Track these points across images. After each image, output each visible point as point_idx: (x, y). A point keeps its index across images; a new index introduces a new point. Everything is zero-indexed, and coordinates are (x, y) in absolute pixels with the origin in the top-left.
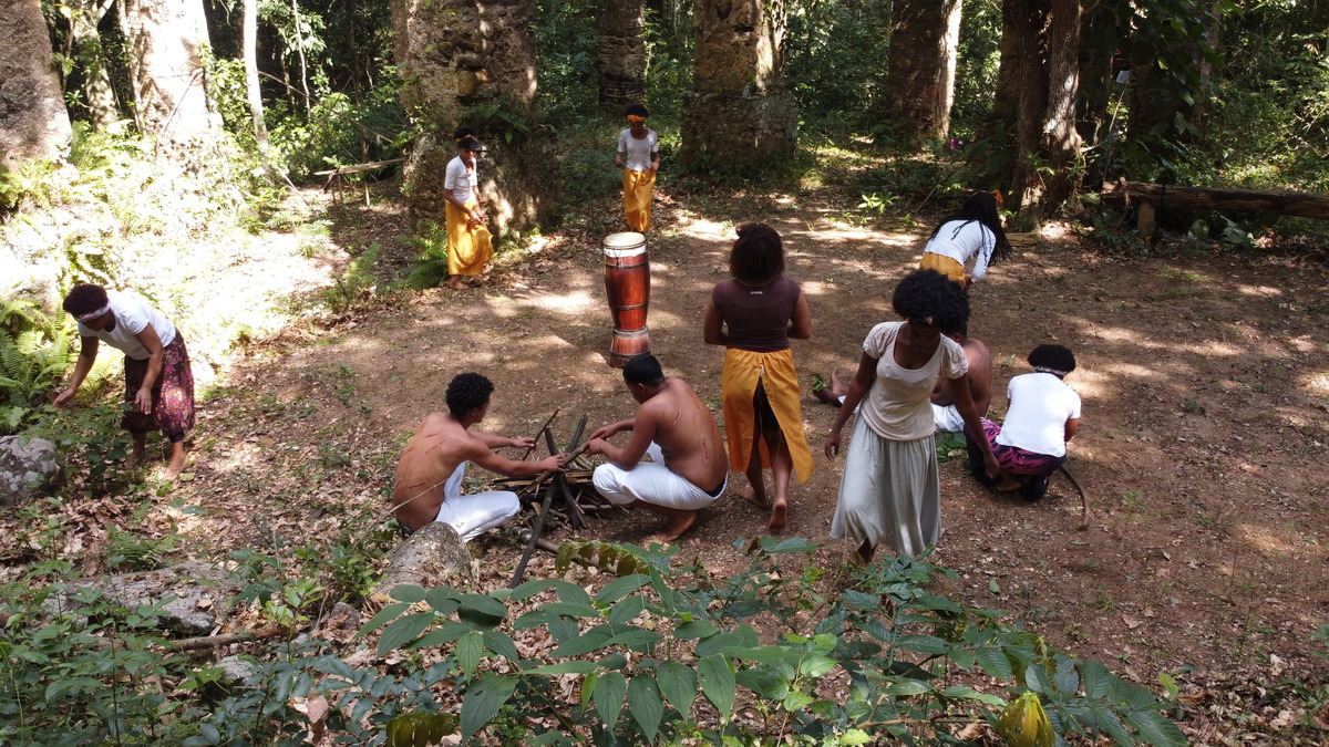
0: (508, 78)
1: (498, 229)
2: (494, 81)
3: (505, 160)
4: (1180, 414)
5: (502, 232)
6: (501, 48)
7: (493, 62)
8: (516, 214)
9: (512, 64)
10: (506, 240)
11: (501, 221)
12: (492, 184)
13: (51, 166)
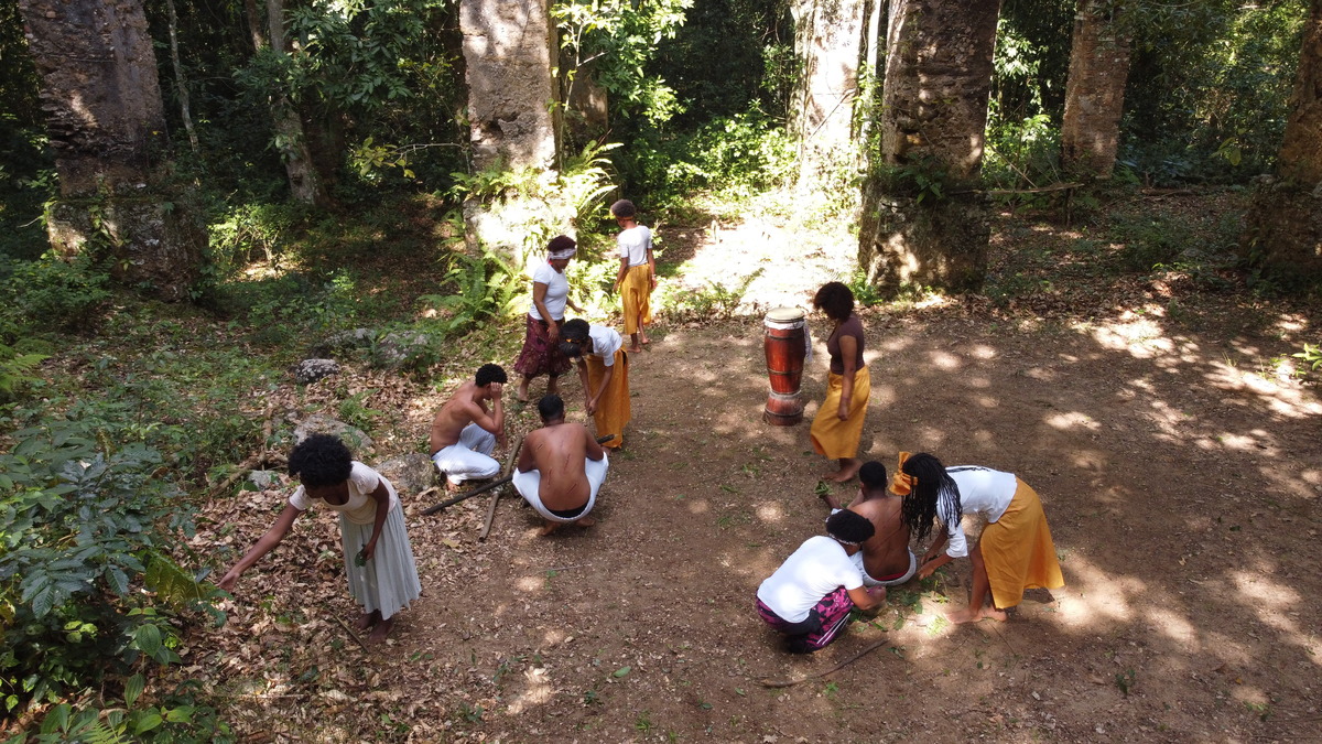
0: (946, 144)
1: (898, 278)
2: (928, 144)
3: (919, 218)
4: (1101, 681)
5: (904, 283)
6: (943, 115)
7: (931, 127)
8: (923, 269)
9: (954, 130)
10: (903, 290)
11: (904, 272)
12: (898, 237)
13: (537, 171)
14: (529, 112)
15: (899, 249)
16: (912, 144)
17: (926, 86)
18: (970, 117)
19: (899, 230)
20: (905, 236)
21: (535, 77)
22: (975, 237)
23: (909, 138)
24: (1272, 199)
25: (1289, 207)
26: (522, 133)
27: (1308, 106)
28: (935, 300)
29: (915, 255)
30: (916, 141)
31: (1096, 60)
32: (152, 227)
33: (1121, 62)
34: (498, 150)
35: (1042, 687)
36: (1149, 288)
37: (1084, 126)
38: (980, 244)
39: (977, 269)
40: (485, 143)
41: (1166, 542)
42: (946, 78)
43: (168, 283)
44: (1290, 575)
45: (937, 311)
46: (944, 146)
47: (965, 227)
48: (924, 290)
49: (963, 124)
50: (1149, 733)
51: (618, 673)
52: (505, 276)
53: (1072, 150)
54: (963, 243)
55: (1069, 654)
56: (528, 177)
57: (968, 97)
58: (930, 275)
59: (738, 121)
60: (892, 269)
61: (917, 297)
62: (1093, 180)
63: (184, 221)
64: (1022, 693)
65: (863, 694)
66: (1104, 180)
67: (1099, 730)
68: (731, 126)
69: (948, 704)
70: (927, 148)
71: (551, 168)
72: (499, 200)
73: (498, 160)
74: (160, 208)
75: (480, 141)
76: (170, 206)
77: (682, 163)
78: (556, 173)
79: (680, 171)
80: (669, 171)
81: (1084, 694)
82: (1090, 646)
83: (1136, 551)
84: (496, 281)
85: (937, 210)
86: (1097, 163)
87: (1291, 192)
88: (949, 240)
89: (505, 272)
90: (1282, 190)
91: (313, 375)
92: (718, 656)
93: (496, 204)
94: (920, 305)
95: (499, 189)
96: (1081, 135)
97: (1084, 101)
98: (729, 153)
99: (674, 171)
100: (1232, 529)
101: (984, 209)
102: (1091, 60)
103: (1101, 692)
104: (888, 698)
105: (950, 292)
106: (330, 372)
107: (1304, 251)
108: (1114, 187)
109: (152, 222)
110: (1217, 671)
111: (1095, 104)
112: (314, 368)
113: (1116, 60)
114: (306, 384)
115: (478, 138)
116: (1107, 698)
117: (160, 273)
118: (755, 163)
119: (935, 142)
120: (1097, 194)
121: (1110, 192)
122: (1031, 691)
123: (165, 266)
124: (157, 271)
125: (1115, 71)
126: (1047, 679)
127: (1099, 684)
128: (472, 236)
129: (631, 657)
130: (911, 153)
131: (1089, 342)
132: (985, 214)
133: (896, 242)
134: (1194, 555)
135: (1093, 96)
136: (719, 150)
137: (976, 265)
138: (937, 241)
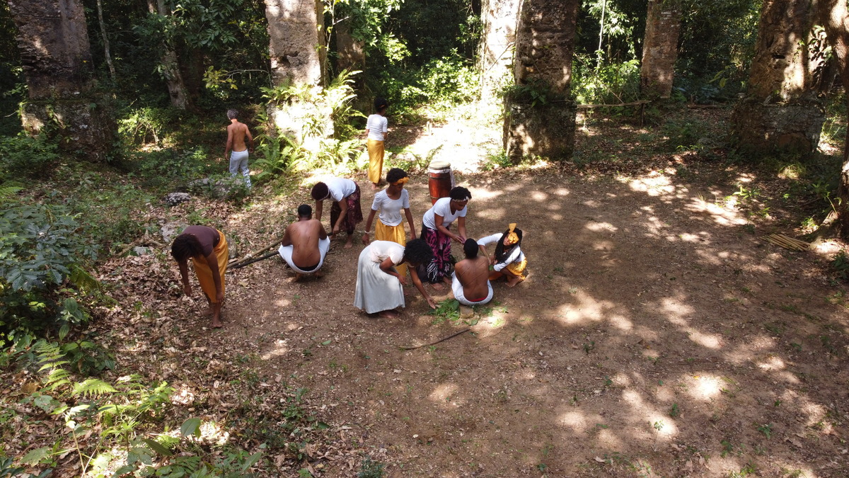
0: (549, 72)
1: (522, 151)
2: (538, 73)
3: (534, 116)
4: (576, 347)
5: (525, 154)
6: (547, 55)
7: (540, 63)
8: (536, 146)
9: (554, 64)
10: (524, 159)
11: (525, 148)
12: (521, 127)
13: (310, 86)
14: (305, 51)
15: (522, 134)
16: (529, 72)
17: (537, 38)
18: (563, 56)
19: (522, 123)
20: (525, 127)
21: (308, 31)
22: (566, 127)
23: (527, 68)
24: (743, 107)
25: (752, 111)
26: (301, 64)
27: (763, 52)
28: (542, 164)
29: (532, 137)
30: (532, 71)
31: (660, 26)
32: (84, 118)
33: (675, 27)
34: (287, 74)
35: (545, 350)
36: (672, 159)
37: (653, 66)
38: (569, 131)
39: (568, 146)
40: (279, 69)
41: (634, 286)
42: (548, 34)
43: (93, 151)
44: (694, 301)
45: (543, 170)
46: (548, 74)
47: (561, 122)
48: (537, 159)
49: (559, 61)
50: (594, 369)
51: (324, 343)
52: (292, 148)
53: (646, 80)
54: (559, 131)
55: (564, 335)
56: (305, 89)
57: (562, 45)
58: (540, 149)
59: (444, 61)
60: (518, 146)
61: (533, 162)
62: (659, 99)
63: (102, 115)
64: (534, 353)
65: (451, 353)
66: (665, 99)
67: (569, 368)
68: (440, 64)
70: (538, 75)
71: (319, 85)
72: (287, 103)
73: (287, 80)
74: (88, 106)
75: (277, 68)
76: (94, 105)
77: (411, 87)
78: (322, 88)
79: (409, 92)
80: (403, 92)
81: (566, 353)
82: (577, 332)
83: (616, 290)
84: (286, 151)
85: (544, 111)
86: (661, 88)
87: (753, 103)
88: (551, 129)
89: (292, 146)
90: (748, 102)
91: (175, 201)
92: (379, 336)
93: (285, 105)
94: (533, 167)
95: (287, 97)
96: (651, 71)
97: (654, 51)
98: (439, 81)
99: (405, 92)
100: (671, 279)
101: (571, 111)
102: (657, 26)
103: (576, 352)
104: (463, 354)
105: (552, 159)
106: (185, 200)
107: (759, 137)
108: (671, 103)
109: (83, 114)
110: (639, 343)
111: (659, 52)
112: (176, 197)
113: (672, 26)
114: (171, 206)
115: (276, 66)
116: (579, 356)
117: (89, 145)
118: (454, 87)
119: (542, 71)
120: (660, 108)
121: (668, 107)
122: (539, 351)
123: (91, 141)
124: (86, 144)
125: (671, 32)
126: (549, 346)
128: (272, 125)
129: (332, 336)
130: (529, 78)
131: (626, 187)
133: (520, 130)
134: (647, 292)
135: (658, 48)
136: (433, 79)
137: (568, 144)
138: (544, 130)
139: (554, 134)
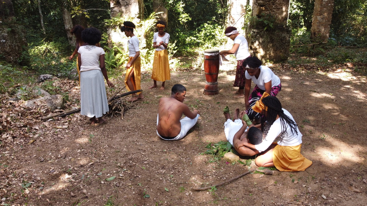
2: (268, 10)
3: (265, 36)
7: (269, 4)
8: (266, 54)
11: (259, 56)
12: (257, 43)
13: (133, 18)
15: (257, 47)
16: (263, 10)
19: (257, 40)
20: (259, 42)
22: (285, 43)
23: (261, 8)
26: (127, 5)
28: (270, 65)
29: (263, 49)
31: (323, 4)
33: (331, 5)
34: (120, 11)
35: (327, 193)
37: (319, 26)
38: (287, 46)
39: (285, 55)
40: (115, 8)
46: (274, 11)
47: (281, 40)
48: (266, 62)
49: (281, 3)
51: (109, 179)
52: (121, 55)
53: (315, 34)
54: (280, 46)
55: (339, 178)
58: (268, 56)
59: (209, 24)
60: (255, 55)
62: (321, 44)
65: (231, 193)
66: (325, 44)
68: (206, 25)
69: (276, 199)
70: (268, 12)
71: (138, 18)
72: (118, 27)
73: (119, 14)
75: (113, 8)
76: (10, 29)
77: (191, 37)
78: (140, 20)
79: (190, 39)
80: (187, 40)
81: (350, 197)
82: (349, 174)
84: (118, 56)
85: (272, 33)
86: (323, 38)
88: (275, 44)
89: (121, 53)
91: (43, 79)
95: (118, 23)
96: (318, 29)
97: (319, 18)
98: (205, 34)
101: (288, 33)
102: (321, 4)
103: (359, 196)
104: (244, 196)
105: (275, 63)
106: (50, 78)
108: (328, 45)
109: (3, 34)
111: (322, 19)
112: (43, 77)
113: (329, 5)
114: (40, 82)
115: (113, 6)
117: (6, 52)
118: (213, 37)
119: (271, 10)
120: (323, 47)
121: (327, 47)
122: (321, 194)
123: (8, 49)
125: (329, 8)
126: (328, 189)
127: (357, 192)
128: (110, 40)
130: (263, 13)
132: (288, 35)
133: (256, 44)
135: (322, 16)
136: (202, 34)
137: (285, 54)
138: (271, 45)
139: (277, 48)
